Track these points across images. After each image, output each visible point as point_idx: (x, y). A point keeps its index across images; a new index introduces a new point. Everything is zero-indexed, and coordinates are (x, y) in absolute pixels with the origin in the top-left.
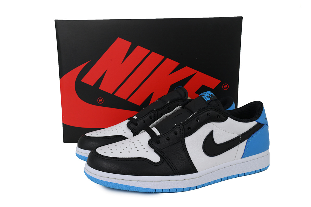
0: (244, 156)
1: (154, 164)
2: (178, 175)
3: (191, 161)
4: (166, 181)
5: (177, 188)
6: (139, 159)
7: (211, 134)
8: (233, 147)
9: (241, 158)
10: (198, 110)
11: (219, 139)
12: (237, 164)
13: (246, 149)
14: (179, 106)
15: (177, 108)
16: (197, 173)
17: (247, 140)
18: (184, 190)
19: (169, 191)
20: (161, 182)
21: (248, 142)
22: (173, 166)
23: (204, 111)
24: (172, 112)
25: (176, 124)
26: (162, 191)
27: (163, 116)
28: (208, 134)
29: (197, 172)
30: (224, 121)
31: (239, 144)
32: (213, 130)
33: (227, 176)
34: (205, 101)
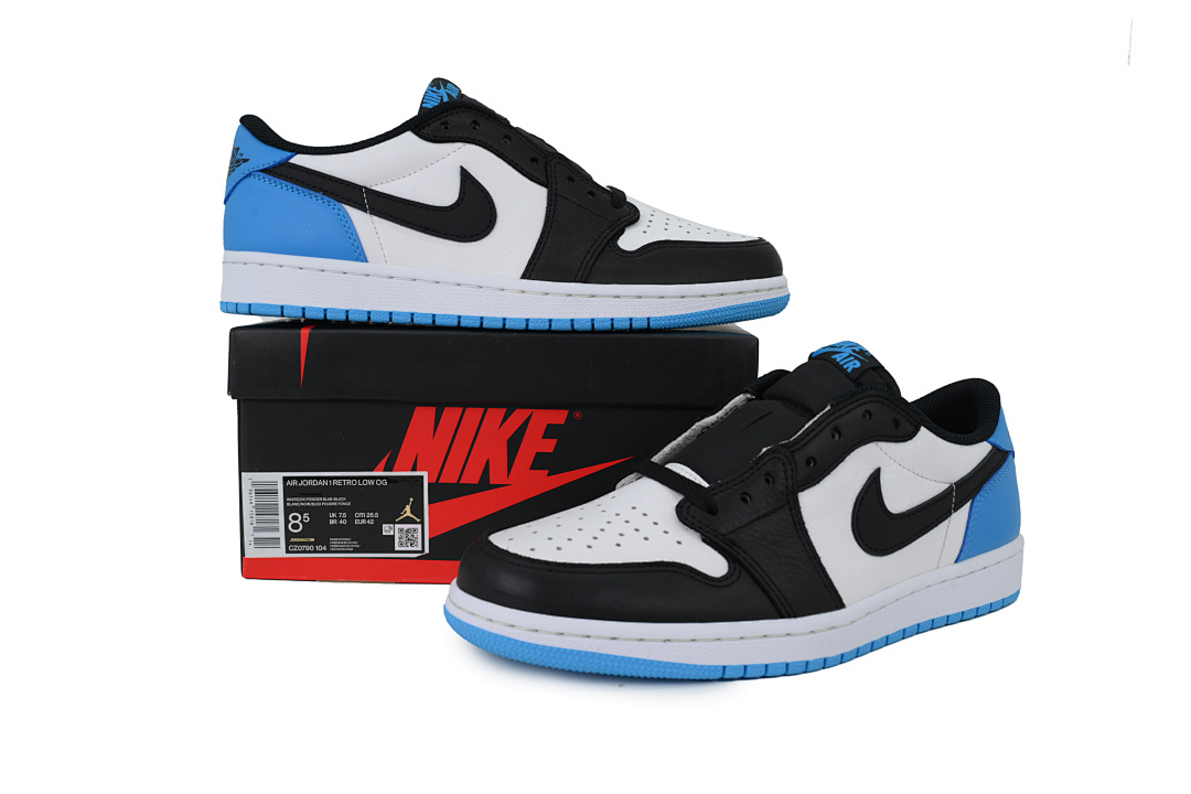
0: (963, 555)
1: (714, 583)
2: (789, 616)
3: (823, 570)
4: (756, 637)
5: (789, 661)
6: (659, 568)
7: (874, 481)
8: (937, 525)
9: (956, 562)
10: (834, 402)
11: (898, 499)
12: (943, 581)
13: (970, 532)
14: (745, 392)
15: (737, 398)
16: (843, 610)
17: (969, 504)
18: (809, 669)
19: (766, 672)
20: (742, 641)
21: (974, 510)
22: (774, 587)
23: (853, 406)
24: (720, 414)
25: (764, 450)
26: (745, 674)
27: (694, 427)
28: (864, 482)
29: (844, 606)
30: (911, 439)
31: (950, 514)
34: (844, 371)
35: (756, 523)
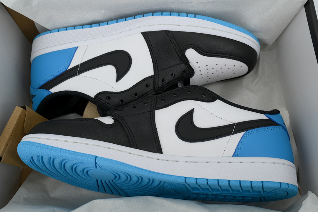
0: (75, 49)
1: (193, 47)
4: (183, 26)
5: (169, 16)
7: (119, 77)
9: (78, 47)
11: (110, 71)
12: (85, 40)
13: (71, 57)
17: (68, 69)
19: (179, 14)
20: (188, 25)
21: (68, 65)
26: (187, 14)
29: (142, 33)
30: (100, 93)
31: (80, 64)
32: (116, 82)
33: (99, 27)
35: (172, 66)
